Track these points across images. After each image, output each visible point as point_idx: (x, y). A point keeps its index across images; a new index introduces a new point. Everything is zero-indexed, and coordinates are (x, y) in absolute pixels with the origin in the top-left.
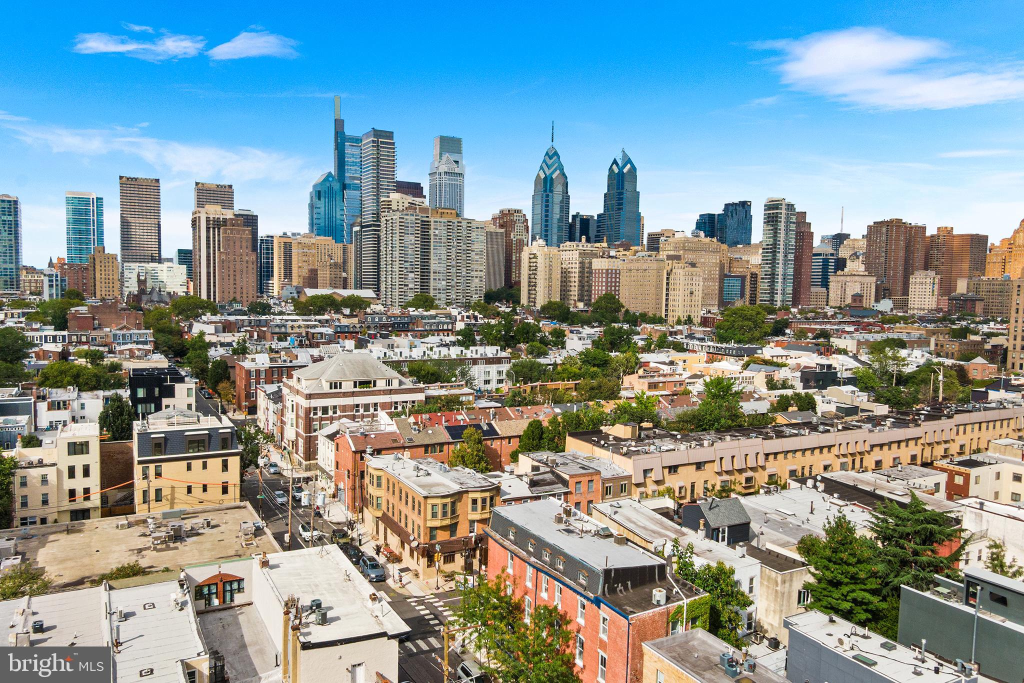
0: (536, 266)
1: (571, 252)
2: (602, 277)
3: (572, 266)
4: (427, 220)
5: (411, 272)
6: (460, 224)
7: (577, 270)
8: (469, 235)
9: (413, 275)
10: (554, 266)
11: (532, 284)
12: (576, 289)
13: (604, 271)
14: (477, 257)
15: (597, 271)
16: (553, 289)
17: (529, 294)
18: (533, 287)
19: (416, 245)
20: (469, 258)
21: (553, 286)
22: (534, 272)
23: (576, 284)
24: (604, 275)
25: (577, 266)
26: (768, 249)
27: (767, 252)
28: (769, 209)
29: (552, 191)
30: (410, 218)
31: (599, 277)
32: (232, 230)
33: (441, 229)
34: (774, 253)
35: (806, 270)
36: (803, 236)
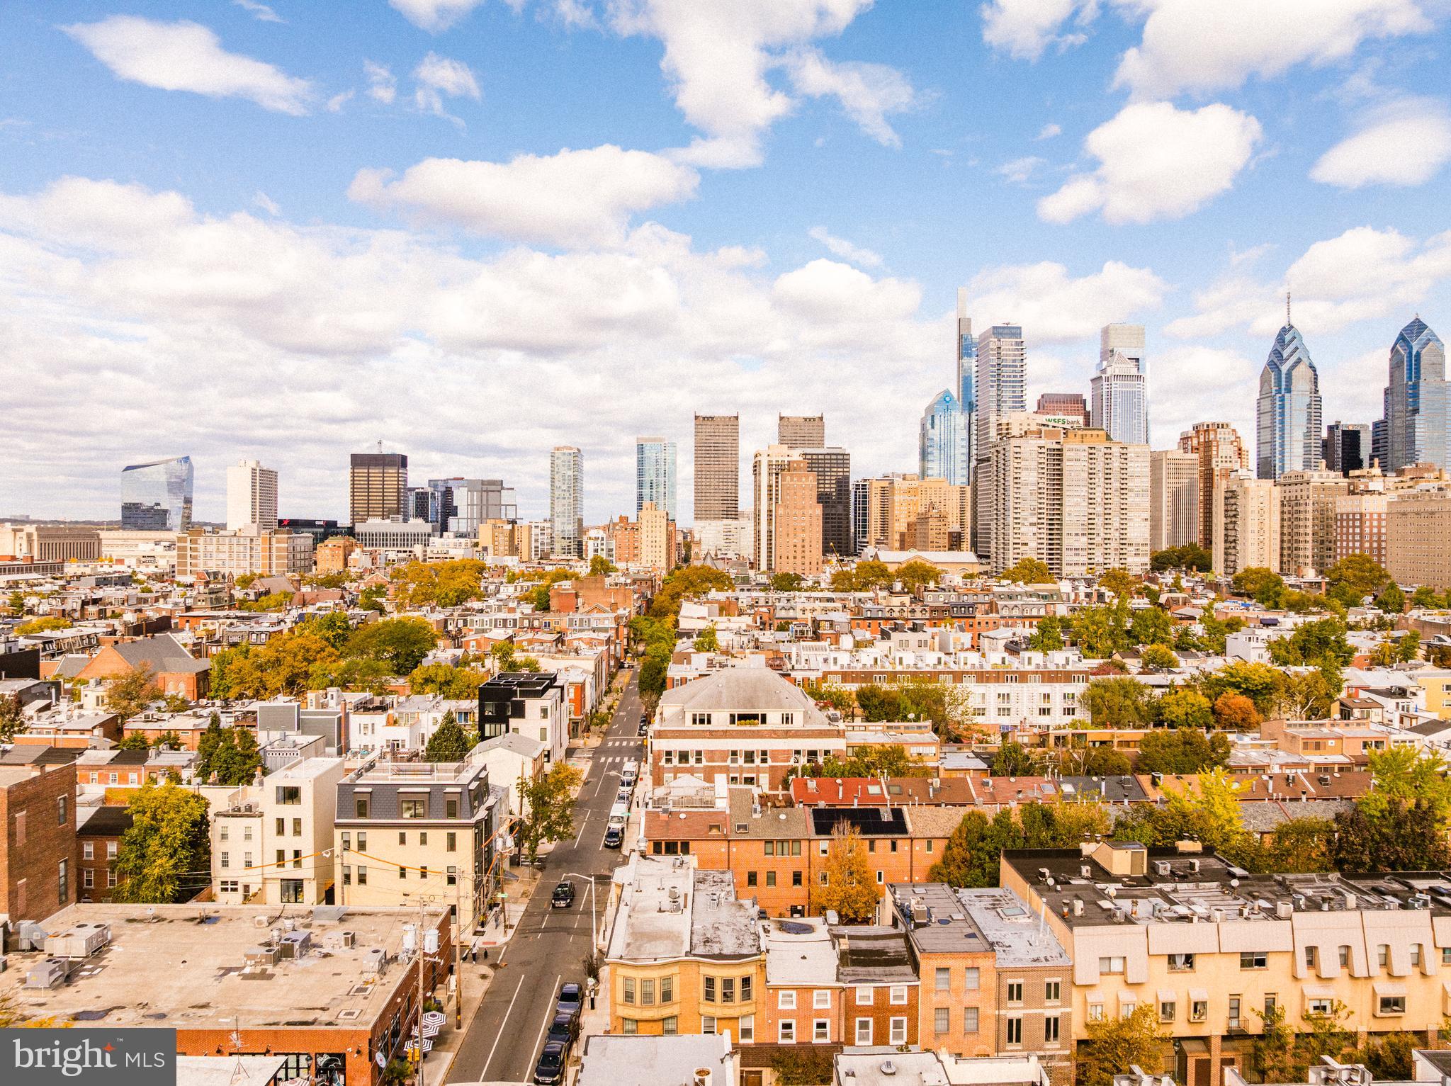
0: (1236, 510)
1: (1299, 487)
2: (1354, 527)
3: (1302, 508)
4: (1058, 447)
5: (1032, 524)
6: (1109, 451)
7: (1310, 516)
8: (1124, 466)
9: (1034, 529)
10: (1266, 509)
11: (1231, 539)
12: (1309, 546)
13: (1357, 516)
14: (1137, 499)
15: (1345, 517)
16: (1266, 548)
17: (1226, 554)
18: (1233, 545)
19: (1040, 486)
20: (1124, 501)
21: (1267, 542)
22: (1233, 519)
23: (1309, 538)
24: (1357, 523)
25: (1310, 508)
29: (1289, 390)
30: (1031, 445)
31: (1348, 527)
32: (792, 476)
33: (1078, 460)
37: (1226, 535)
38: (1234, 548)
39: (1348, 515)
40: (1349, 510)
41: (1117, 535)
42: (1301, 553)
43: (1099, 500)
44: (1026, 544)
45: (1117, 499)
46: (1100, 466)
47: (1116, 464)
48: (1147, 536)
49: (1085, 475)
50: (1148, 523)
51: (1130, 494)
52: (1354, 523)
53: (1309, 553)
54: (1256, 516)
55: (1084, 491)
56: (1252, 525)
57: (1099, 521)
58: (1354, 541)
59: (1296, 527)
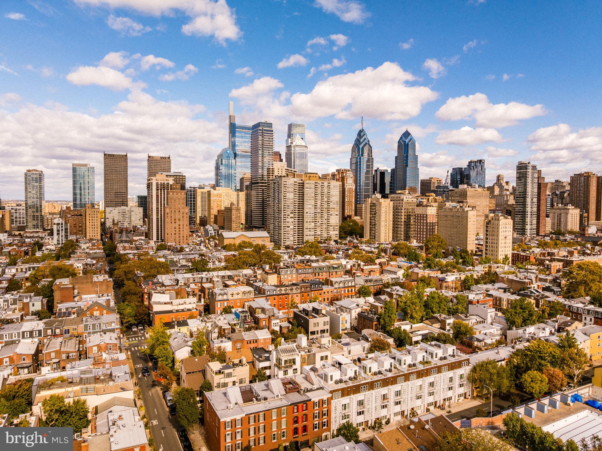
0: (375, 212)
1: (398, 202)
2: (423, 220)
3: (399, 211)
4: (302, 182)
5: (291, 218)
6: (323, 184)
7: (403, 214)
8: (329, 191)
9: (292, 220)
10: (388, 212)
11: (373, 224)
12: (403, 227)
13: (425, 216)
14: (334, 206)
15: (419, 215)
16: (388, 227)
17: (370, 230)
19: (295, 200)
20: (329, 207)
21: (388, 225)
22: (374, 216)
23: (403, 223)
24: (425, 219)
25: (403, 211)
26: (520, 195)
27: (520, 197)
28: (520, 169)
29: (362, 155)
30: (291, 181)
31: (421, 220)
32: (173, 192)
33: (310, 188)
34: (525, 198)
35: (543, 208)
36: (540, 186)
37: (370, 222)
38: (374, 228)
39: (421, 215)
40: (421, 213)
41: (326, 221)
42: (399, 229)
43: (319, 206)
44: (289, 227)
45: (326, 206)
46: (319, 191)
47: (326, 190)
48: (338, 222)
49: (313, 195)
50: (338, 217)
51: (331, 203)
52: (423, 218)
53: (403, 230)
54: (384, 214)
55: (313, 202)
56: (383, 218)
57: (319, 215)
58: (423, 226)
59: (397, 218)
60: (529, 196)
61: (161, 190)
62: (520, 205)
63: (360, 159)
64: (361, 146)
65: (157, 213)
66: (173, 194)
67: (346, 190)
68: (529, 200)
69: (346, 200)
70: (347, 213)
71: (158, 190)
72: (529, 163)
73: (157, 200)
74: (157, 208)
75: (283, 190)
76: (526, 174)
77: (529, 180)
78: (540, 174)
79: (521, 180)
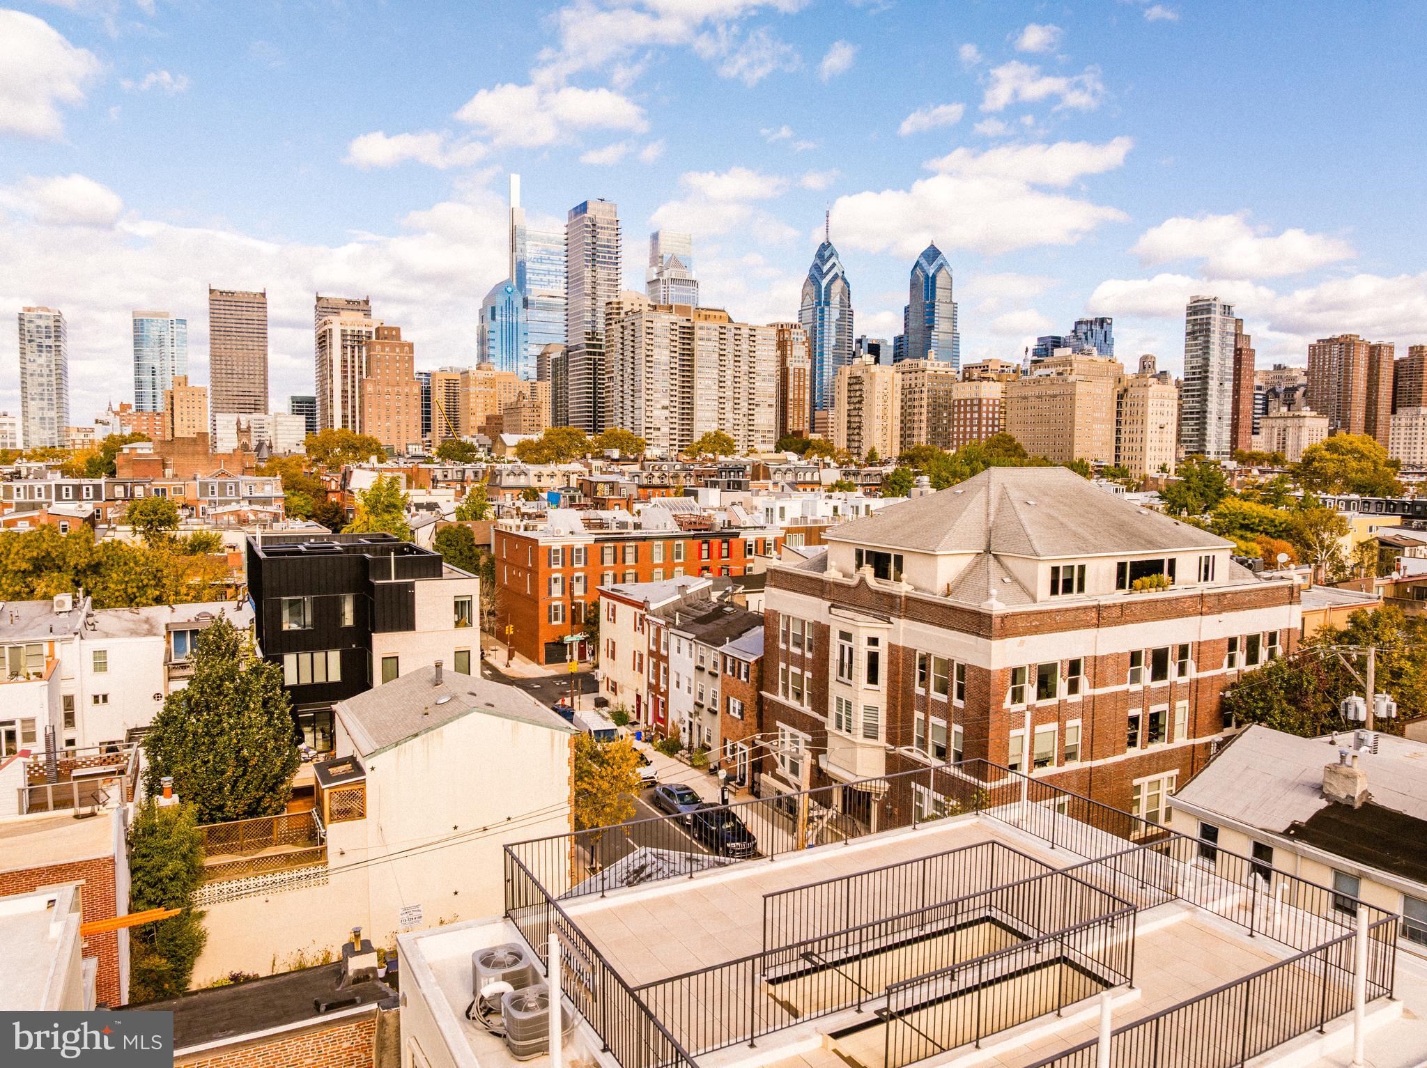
0: (861, 396)
1: (914, 375)
2: (972, 412)
3: (916, 396)
4: (688, 324)
5: (665, 408)
6: (738, 332)
7: (924, 403)
8: (753, 349)
9: (666, 413)
10: (889, 395)
11: (855, 425)
12: (923, 432)
13: (976, 402)
14: (764, 384)
15: (962, 403)
16: (889, 433)
17: (848, 440)
18: (857, 431)
19: (673, 365)
20: (752, 386)
21: (889, 428)
22: (857, 406)
23: (923, 425)
24: (975, 409)
25: (924, 395)
26: (1194, 373)
27: (1193, 379)
28: (1195, 313)
29: (827, 303)
30: (663, 321)
31: (965, 412)
32: (383, 346)
33: (709, 340)
34: (1204, 379)
35: (1245, 406)
36: (1241, 354)
37: (849, 422)
38: (859, 434)
39: (965, 401)
40: (967, 396)
41: (745, 420)
42: (915, 440)
43: (729, 383)
44: (659, 429)
45: (746, 383)
46: (730, 348)
47: (745, 346)
48: (773, 422)
49: (716, 356)
50: (773, 410)
51: (757, 378)
52: (972, 409)
53: (923, 439)
54: (880, 402)
55: (715, 374)
56: (878, 411)
57: (729, 405)
58: (971, 426)
59: (910, 414)
60: (1215, 376)
61: (353, 347)
62: (1193, 396)
63: (822, 311)
64: (824, 283)
65: (345, 403)
66: (383, 350)
67: (791, 372)
68: (1213, 385)
69: (791, 396)
70: (791, 425)
71: (344, 347)
72: (1215, 299)
73: (344, 372)
74: (344, 392)
75: (645, 340)
76: (1208, 324)
77: (1215, 338)
78: (1241, 327)
79: (1196, 339)
